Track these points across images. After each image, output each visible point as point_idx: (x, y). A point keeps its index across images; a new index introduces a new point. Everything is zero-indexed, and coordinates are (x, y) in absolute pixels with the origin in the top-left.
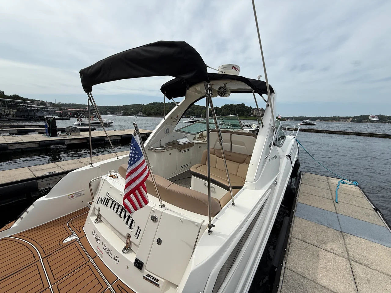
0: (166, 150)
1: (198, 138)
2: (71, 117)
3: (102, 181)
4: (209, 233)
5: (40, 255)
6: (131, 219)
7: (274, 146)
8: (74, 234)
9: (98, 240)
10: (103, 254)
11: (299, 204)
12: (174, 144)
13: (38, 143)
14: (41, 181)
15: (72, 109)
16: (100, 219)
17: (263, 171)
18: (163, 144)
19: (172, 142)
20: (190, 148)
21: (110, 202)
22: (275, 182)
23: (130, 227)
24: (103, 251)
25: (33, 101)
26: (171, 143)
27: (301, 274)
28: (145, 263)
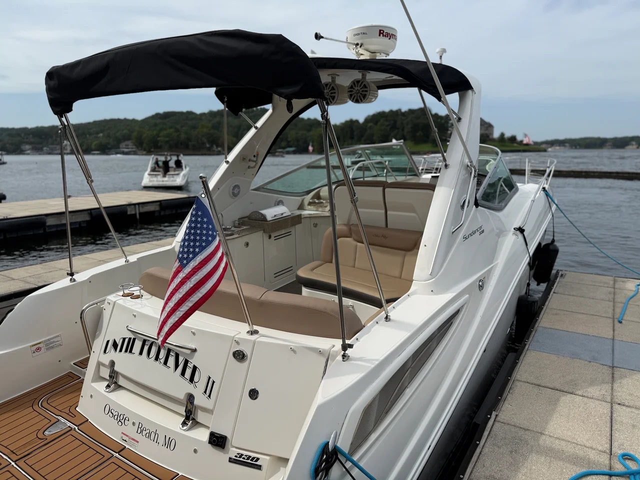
0: (237, 236)
1: (310, 204)
3: (108, 307)
4: (343, 358)
5: (5, 457)
6: (190, 365)
7: (477, 206)
8: (63, 420)
9: (123, 421)
10: (138, 442)
11: (540, 329)
12: (254, 222)
16: (116, 383)
17: (448, 259)
18: (228, 224)
19: (249, 217)
20: (292, 230)
22: (480, 283)
23: (192, 380)
24: (138, 437)
26: (246, 219)
27: (522, 426)
28: (229, 436)
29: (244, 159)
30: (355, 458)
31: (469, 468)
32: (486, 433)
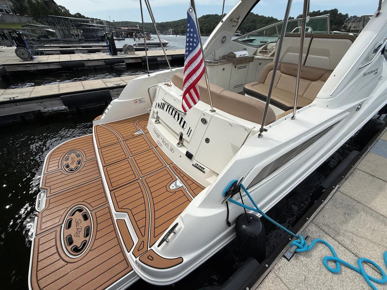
0: (220, 64)
1: (260, 52)
2: (125, 37)
3: (158, 88)
4: (259, 136)
5: (121, 139)
6: (184, 121)
7: (382, 54)
8: (141, 130)
9: (158, 136)
10: (162, 146)
11: (380, 140)
12: (230, 58)
13: (104, 61)
14: (112, 91)
15: (125, 28)
16: (158, 121)
18: (217, 58)
19: (227, 56)
20: (248, 65)
21: (166, 106)
22: (359, 107)
23: (183, 127)
24: (162, 144)
25: (93, 20)
26: (226, 56)
27: (355, 199)
28: (194, 155)
29: (231, 20)
30: (249, 191)
31: (313, 215)
32: (329, 197)
